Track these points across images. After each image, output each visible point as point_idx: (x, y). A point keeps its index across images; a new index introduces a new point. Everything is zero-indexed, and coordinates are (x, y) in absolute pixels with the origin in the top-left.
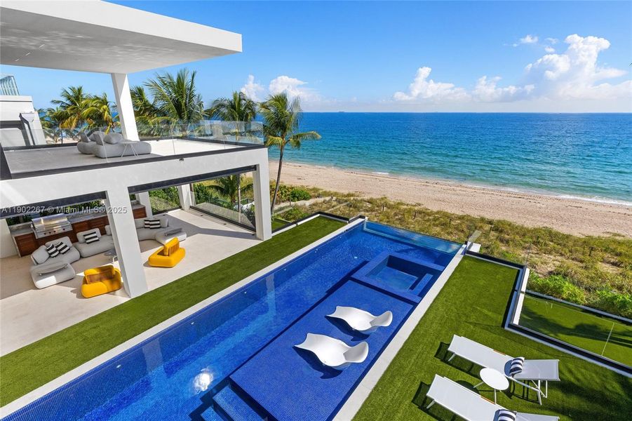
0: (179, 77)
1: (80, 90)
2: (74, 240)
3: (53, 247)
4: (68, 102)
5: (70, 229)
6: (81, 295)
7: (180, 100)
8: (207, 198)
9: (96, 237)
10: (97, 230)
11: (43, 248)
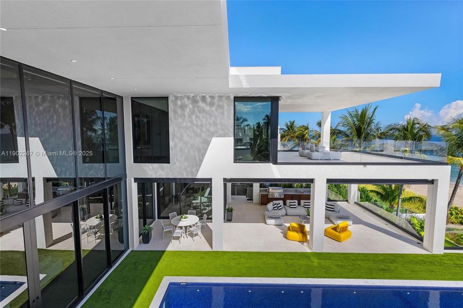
0: (363, 110)
1: (293, 122)
2: (285, 204)
3: (275, 204)
4: (287, 129)
5: (283, 197)
6: (285, 236)
7: (361, 126)
8: (368, 199)
9: (295, 205)
10: (296, 201)
11: (272, 203)
